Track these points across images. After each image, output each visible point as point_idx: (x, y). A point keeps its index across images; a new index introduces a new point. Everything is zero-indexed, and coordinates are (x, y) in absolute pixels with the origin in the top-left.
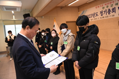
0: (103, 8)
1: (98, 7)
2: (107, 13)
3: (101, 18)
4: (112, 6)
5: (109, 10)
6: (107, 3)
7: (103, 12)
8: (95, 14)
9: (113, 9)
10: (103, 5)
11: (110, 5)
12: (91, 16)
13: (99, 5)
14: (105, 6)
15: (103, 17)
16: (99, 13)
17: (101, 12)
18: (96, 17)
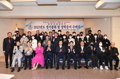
0: (49, 24)
1: (45, 22)
2: (51, 28)
3: (47, 30)
4: (54, 24)
5: (53, 26)
6: (51, 22)
7: (49, 27)
8: (42, 27)
9: (55, 26)
10: (48, 22)
11: (53, 24)
12: (38, 27)
13: (46, 22)
14: (50, 24)
15: (49, 30)
16: (45, 27)
17: (47, 26)
18: (43, 29)
